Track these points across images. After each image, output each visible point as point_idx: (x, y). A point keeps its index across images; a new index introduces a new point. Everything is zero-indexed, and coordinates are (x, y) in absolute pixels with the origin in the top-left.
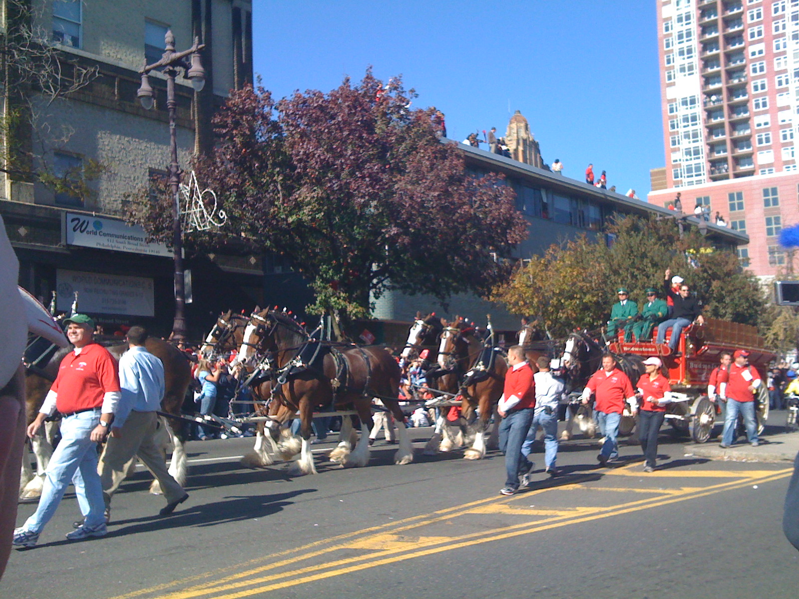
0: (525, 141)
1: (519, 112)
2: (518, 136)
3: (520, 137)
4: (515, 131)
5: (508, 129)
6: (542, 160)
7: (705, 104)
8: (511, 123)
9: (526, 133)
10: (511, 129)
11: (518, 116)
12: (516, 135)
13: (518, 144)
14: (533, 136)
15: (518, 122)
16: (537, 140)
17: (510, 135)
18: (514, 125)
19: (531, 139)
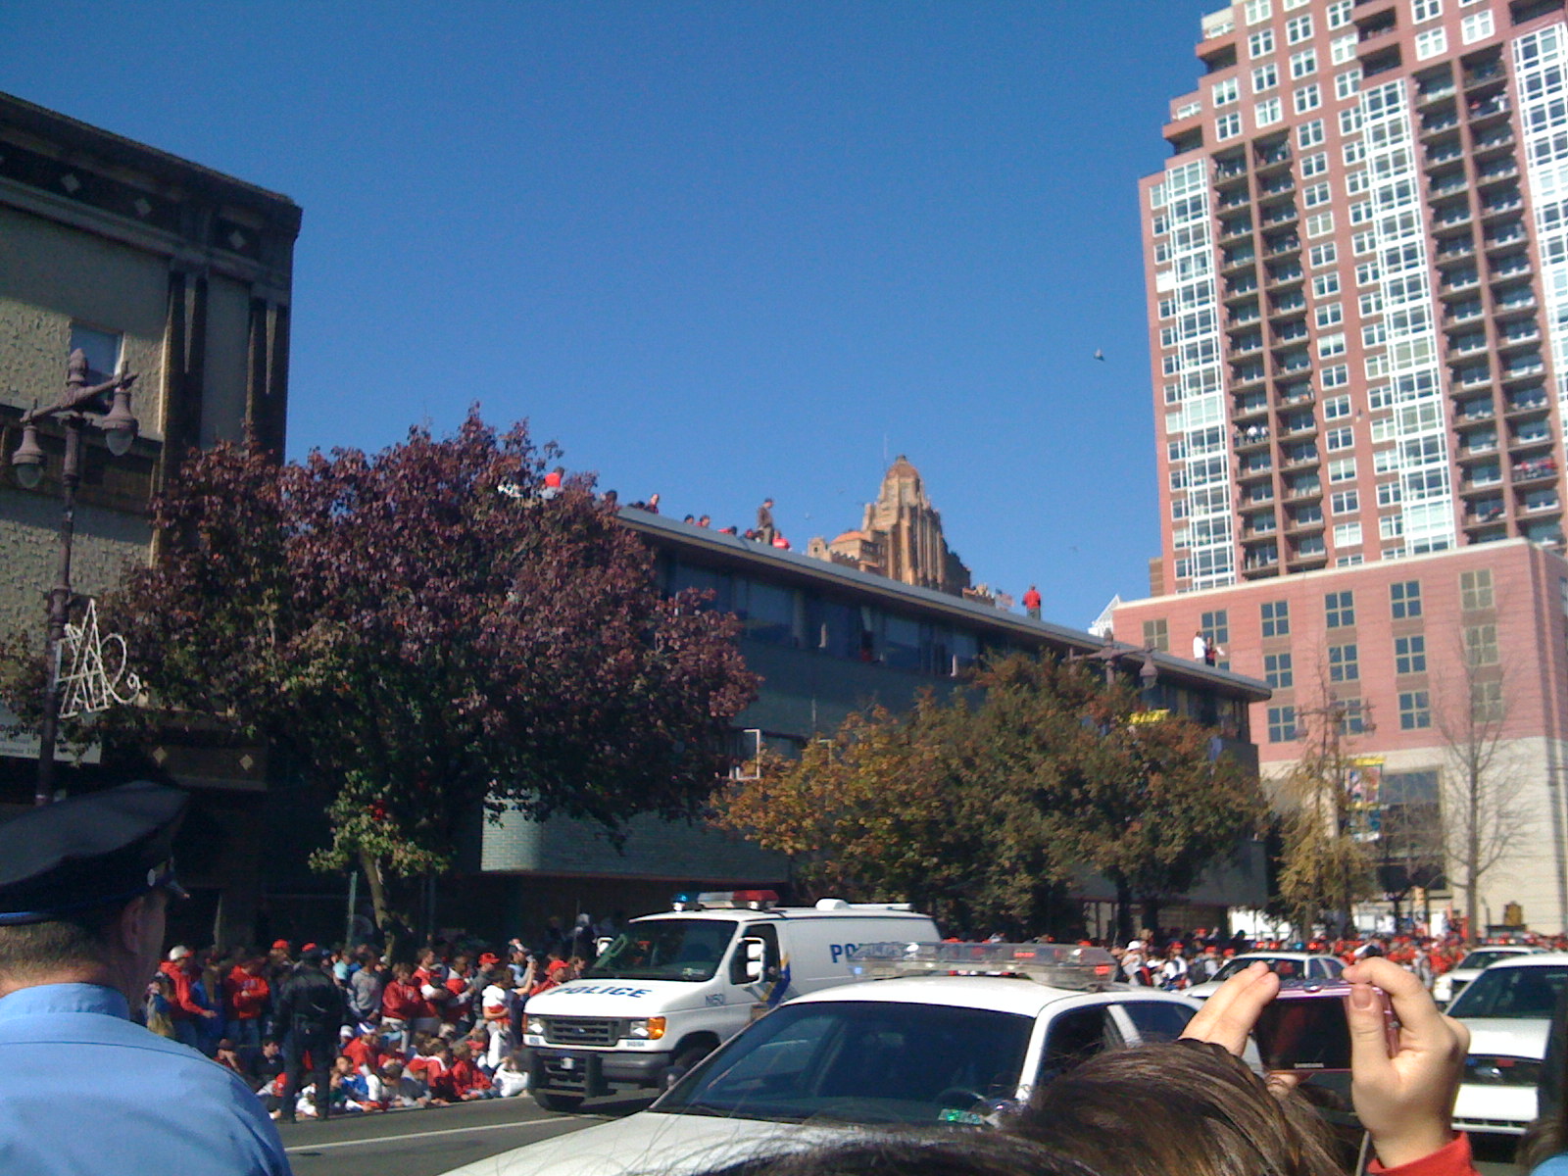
1: (904, 457)
2: (900, 502)
3: (904, 503)
5: (882, 489)
6: (945, 546)
7: (1236, 441)
8: (888, 478)
9: (916, 496)
10: (888, 488)
11: (901, 465)
13: (901, 515)
14: (929, 501)
15: (903, 475)
16: (935, 509)
17: (886, 499)
18: (894, 482)
19: (925, 507)
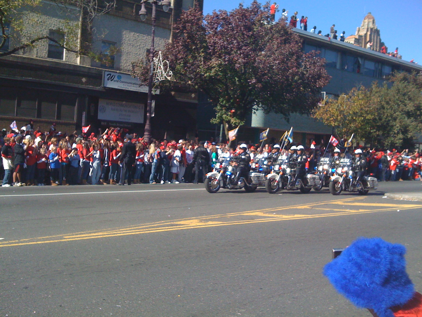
0: (372, 29)
1: (370, 13)
2: (368, 26)
3: (369, 27)
4: (366, 23)
5: (363, 23)
6: (380, 40)
8: (365, 19)
9: (373, 25)
10: (364, 22)
11: (369, 16)
12: (367, 26)
13: (367, 31)
14: (377, 26)
15: (369, 19)
16: (378, 29)
17: (363, 26)
18: (366, 21)
19: (375, 28)
